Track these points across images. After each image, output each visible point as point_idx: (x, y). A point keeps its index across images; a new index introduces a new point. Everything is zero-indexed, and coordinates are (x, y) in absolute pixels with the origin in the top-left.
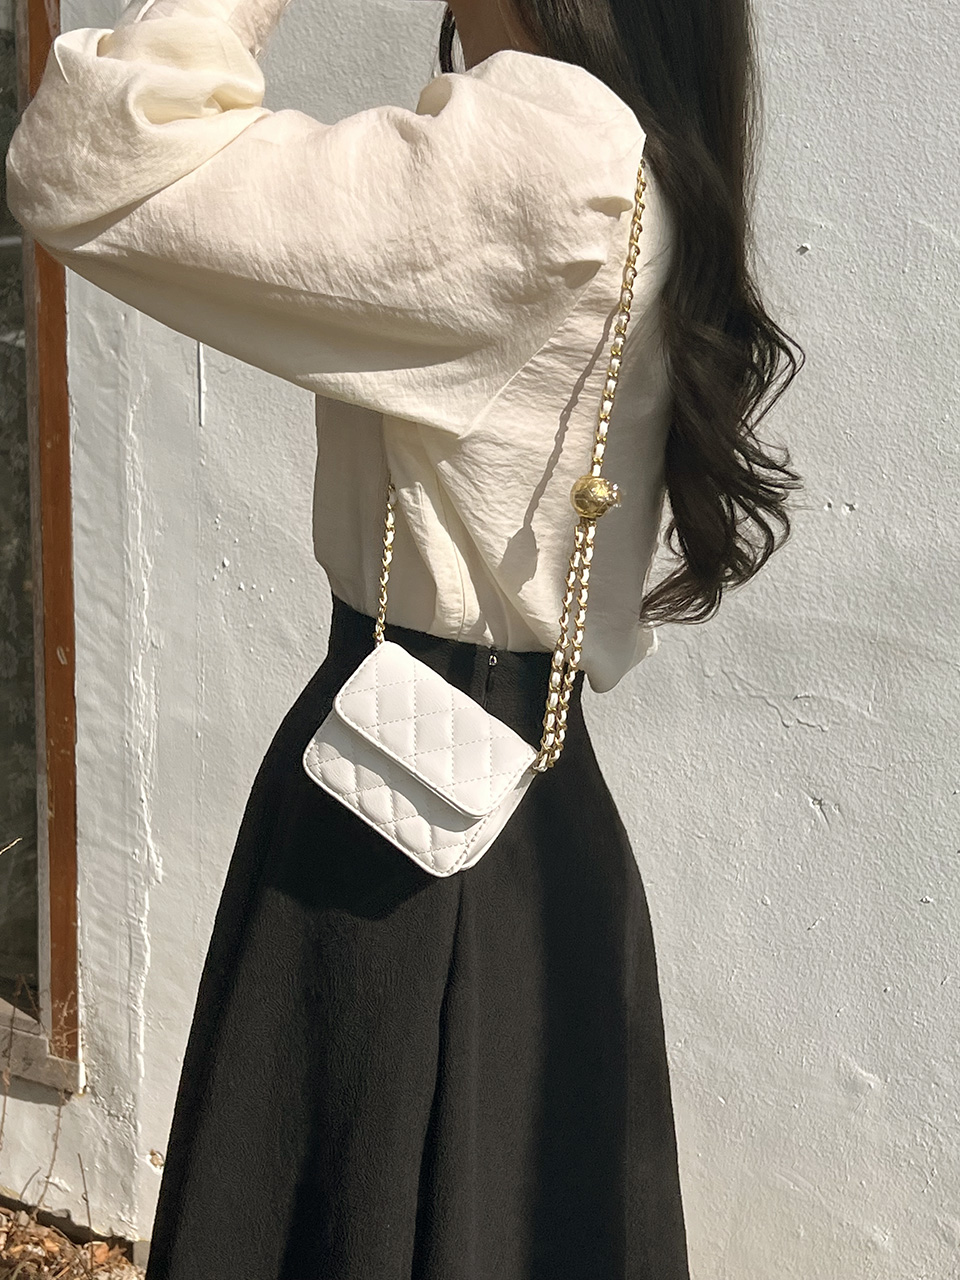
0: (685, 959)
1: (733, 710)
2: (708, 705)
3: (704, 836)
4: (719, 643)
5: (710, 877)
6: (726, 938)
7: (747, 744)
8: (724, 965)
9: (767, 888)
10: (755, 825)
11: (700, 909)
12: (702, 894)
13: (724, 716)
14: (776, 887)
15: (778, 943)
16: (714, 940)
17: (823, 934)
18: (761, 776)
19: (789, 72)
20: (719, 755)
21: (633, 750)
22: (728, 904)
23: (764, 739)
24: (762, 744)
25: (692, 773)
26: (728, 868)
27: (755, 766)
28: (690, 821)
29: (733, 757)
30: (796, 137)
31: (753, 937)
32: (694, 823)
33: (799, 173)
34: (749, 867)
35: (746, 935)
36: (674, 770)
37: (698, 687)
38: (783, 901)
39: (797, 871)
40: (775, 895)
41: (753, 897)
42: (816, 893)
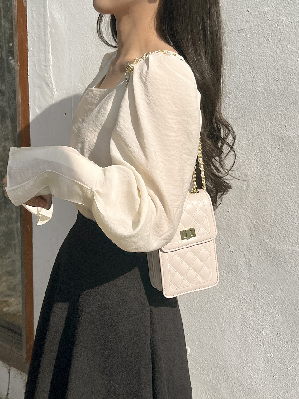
0: (240, 372)
1: (261, 281)
2: (252, 277)
3: (249, 327)
4: (257, 255)
5: (251, 343)
6: (256, 367)
7: (266, 295)
8: (255, 376)
9: (272, 351)
10: (268, 326)
11: (246, 354)
12: (247, 348)
13: (258, 283)
14: (276, 351)
15: (276, 372)
16: (251, 367)
17: (293, 372)
18: (271, 308)
19: (292, 29)
20: (255, 297)
21: (223, 290)
22: (257, 354)
23: (273, 294)
24: (272, 295)
25: (245, 302)
26: (258, 340)
27: (269, 304)
28: (244, 321)
29: (261, 299)
30: (294, 56)
31: (266, 368)
32: (245, 322)
33: (294, 71)
34: (265, 341)
35: (263, 367)
36: (238, 300)
37: (248, 270)
38: (278, 357)
39: (284, 346)
40: (275, 354)
41: (266, 353)
42: (291, 356)
